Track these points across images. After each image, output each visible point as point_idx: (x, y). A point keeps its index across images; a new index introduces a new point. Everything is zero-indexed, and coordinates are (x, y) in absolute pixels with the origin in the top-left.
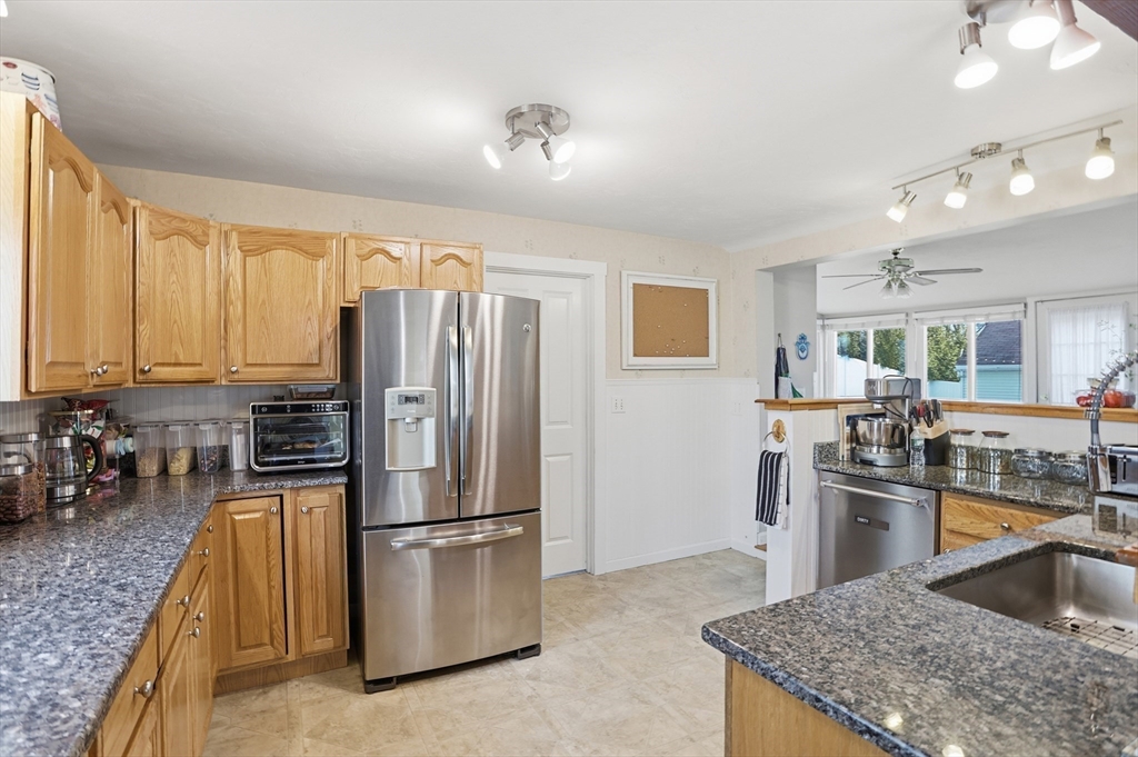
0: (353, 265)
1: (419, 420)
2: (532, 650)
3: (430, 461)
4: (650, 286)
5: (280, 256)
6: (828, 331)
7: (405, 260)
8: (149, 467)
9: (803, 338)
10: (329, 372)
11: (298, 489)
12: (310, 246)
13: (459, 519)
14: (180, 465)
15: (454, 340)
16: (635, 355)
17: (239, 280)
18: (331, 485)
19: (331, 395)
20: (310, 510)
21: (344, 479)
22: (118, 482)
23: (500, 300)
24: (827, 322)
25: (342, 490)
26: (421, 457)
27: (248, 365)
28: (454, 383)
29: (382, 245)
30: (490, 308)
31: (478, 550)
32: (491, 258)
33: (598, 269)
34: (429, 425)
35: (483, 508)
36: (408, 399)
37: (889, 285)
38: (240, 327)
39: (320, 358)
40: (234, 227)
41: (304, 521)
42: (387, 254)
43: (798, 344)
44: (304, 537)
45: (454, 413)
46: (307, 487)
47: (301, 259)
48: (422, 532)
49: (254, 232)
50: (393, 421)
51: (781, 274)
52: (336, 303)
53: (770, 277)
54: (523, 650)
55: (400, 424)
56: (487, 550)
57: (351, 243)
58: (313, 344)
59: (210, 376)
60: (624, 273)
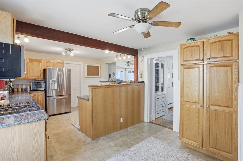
0: (45, 64)
1: (55, 83)
2: (70, 112)
3: (56, 88)
4: (90, 66)
5: (35, 63)
6: (126, 71)
7: (53, 63)
8: (15, 90)
9: (114, 73)
10: (42, 77)
11: (38, 92)
12: (39, 61)
13: (60, 96)
14: (20, 90)
15: (59, 73)
16: (87, 75)
17: (29, 65)
18: (43, 92)
19: (42, 81)
20: (40, 95)
21: (45, 91)
22: (12, 92)
23: (67, 69)
24: (126, 70)
25: (44, 92)
26: (55, 88)
27: (30, 77)
28: (59, 79)
29: (49, 61)
30: (65, 70)
31: (63, 99)
32: (65, 62)
33: (82, 63)
34: (56, 84)
35: (64, 94)
36: (53, 81)
37: (127, 65)
38: (29, 72)
39: (41, 76)
40: (28, 59)
41: (39, 96)
42: (50, 62)
43: (113, 74)
44: (39, 98)
45: (59, 83)
46: (39, 92)
47: (38, 63)
48: (55, 97)
49: (31, 59)
50: (51, 84)
51: (110, 64)
52: (43, 69)
53: (108, 64)
54: (68, 112)
55: (52, 84)
56: (64, 99)
57: (45, 61)
58: (40, 74)
59: (25, 78)
60: (86, 64)
